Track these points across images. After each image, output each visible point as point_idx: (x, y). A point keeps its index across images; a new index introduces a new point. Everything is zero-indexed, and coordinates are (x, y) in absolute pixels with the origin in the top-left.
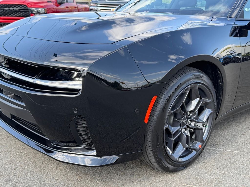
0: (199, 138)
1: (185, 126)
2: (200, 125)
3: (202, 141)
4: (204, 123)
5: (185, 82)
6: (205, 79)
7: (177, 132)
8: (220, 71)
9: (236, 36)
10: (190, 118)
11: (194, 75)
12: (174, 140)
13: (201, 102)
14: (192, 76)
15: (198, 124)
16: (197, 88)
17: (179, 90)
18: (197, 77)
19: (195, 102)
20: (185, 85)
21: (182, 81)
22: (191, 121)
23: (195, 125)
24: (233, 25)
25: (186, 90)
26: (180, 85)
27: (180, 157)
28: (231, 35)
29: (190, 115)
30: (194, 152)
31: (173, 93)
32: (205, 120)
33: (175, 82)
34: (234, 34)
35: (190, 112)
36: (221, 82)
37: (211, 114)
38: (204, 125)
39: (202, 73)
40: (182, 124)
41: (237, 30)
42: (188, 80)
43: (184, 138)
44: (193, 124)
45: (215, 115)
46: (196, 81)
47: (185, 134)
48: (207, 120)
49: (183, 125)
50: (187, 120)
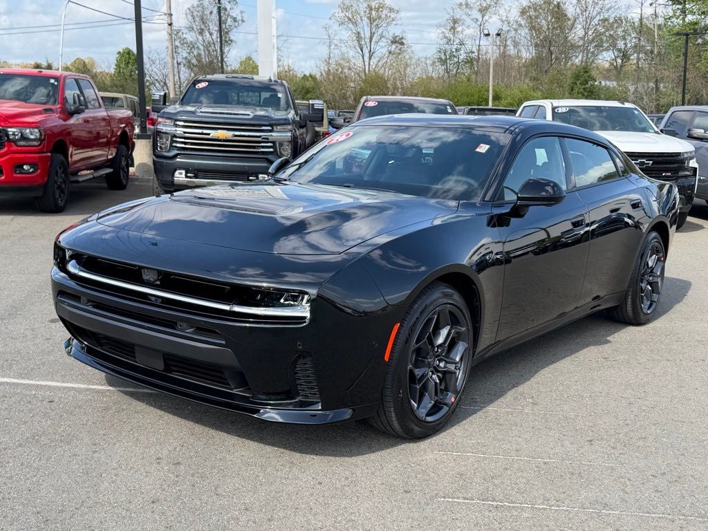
0: (451, 387)
1: (432, 369)
2: (452, 367)
3: (456, 392)
4: (458, 363)
5: (432, 303)
6: (457, 298)
7: (423, 376)
8: (476, 286)
9: (494, 226)
10: (438, 356)
11: (443, 293)
12: (420, 388)
13: (453, 331)
14: (440, 295)
15: (448, 365)
16: (448, 311)
17: (425, 315)
18: (446, 295)
19: (444, 332)
20: (432, 307)
21: (428, 302)
22: (440, 361)
23: (445, 367)
24: (488, 214)
25: (433, 314)
26: (426, 307)
27: (428, 415)
28: (488, 225)
29: (437, 351)
30: (446, 409)
31: (417, 318)
32: (457, 359)
33: (419, 303)
34: (491, 225)
35: (438, 347)
36: (477, 301)
37: (465, 350)
38: (457, 368)
39: (452, 289)
40: (429, 365)
41: (495, 219)
42: (435, 301)
43: (431, 386)
44: (442, 365)
45: (471, 352)
46: (446, 301)
47: (433, 380)
48: (461, 359)
49: (429, 367)
50: (435, 360)
